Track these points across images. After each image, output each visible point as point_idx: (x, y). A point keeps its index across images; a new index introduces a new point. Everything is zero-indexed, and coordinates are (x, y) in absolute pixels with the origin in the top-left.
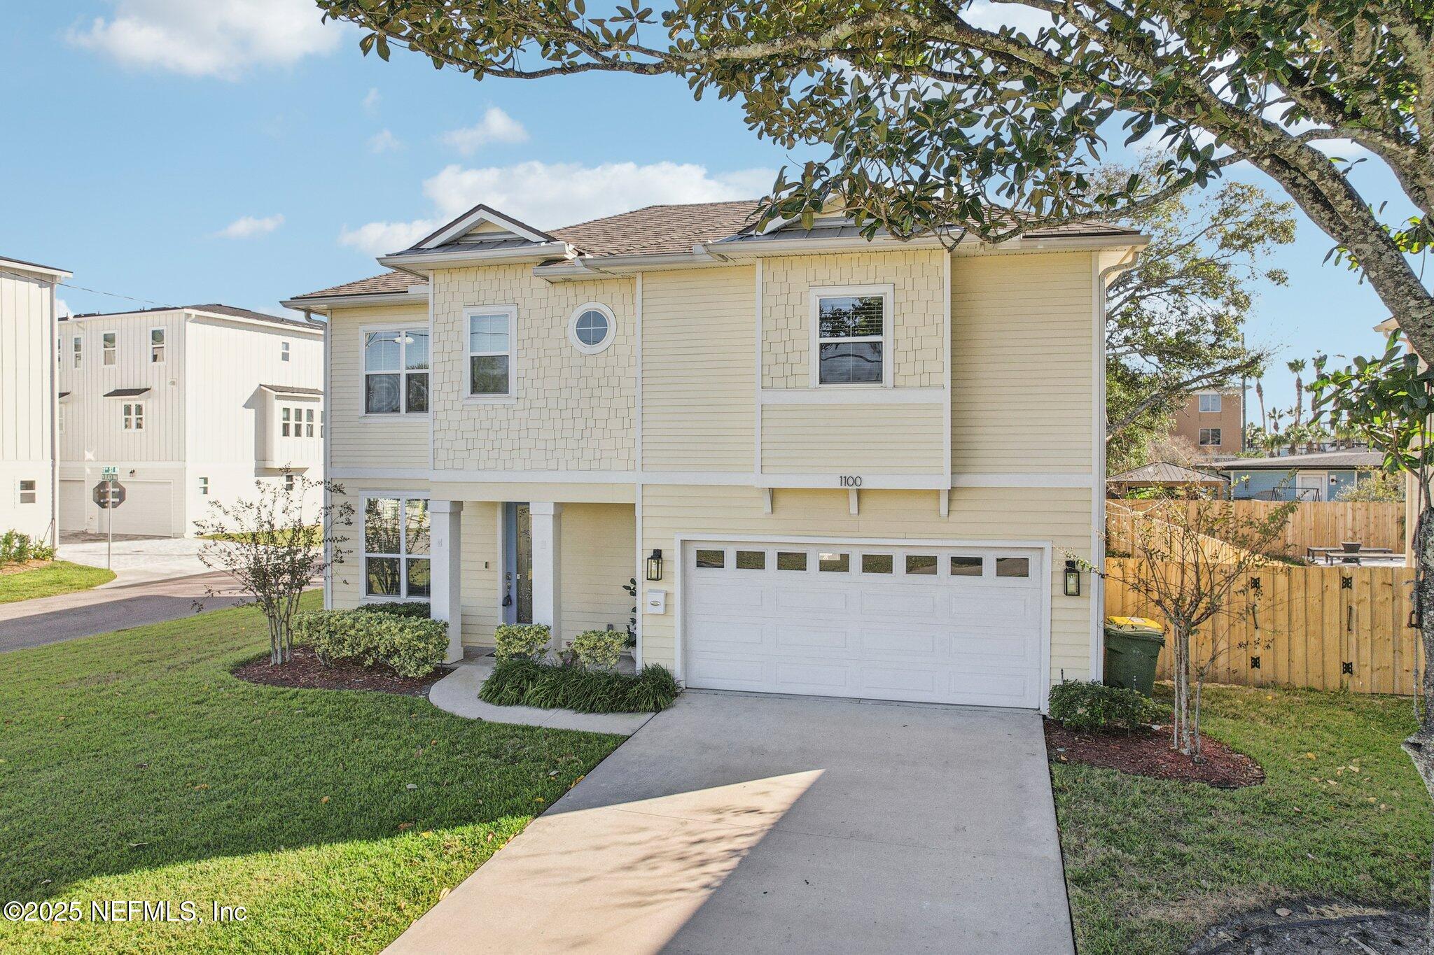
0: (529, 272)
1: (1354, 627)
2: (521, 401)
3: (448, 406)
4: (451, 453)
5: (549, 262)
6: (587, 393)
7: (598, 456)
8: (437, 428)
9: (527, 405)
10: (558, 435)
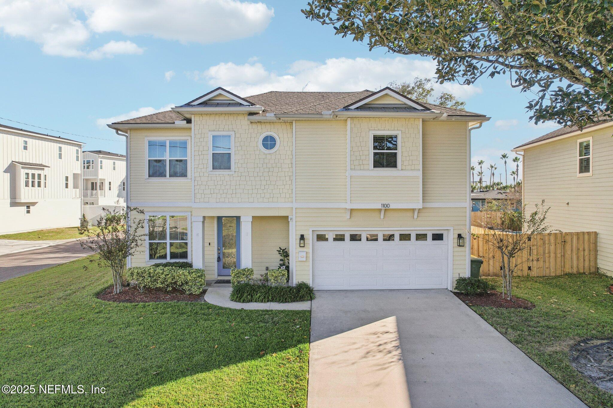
0: (241, 117)
1: (531, 254)
2: (236, 173)
3: (202, 174)
4: (203, 195)
5: (251, 114)
6: (268, 170)
7: (272, 196)
8: (196, 184)
9: (240, 175)
10: (254, 188)
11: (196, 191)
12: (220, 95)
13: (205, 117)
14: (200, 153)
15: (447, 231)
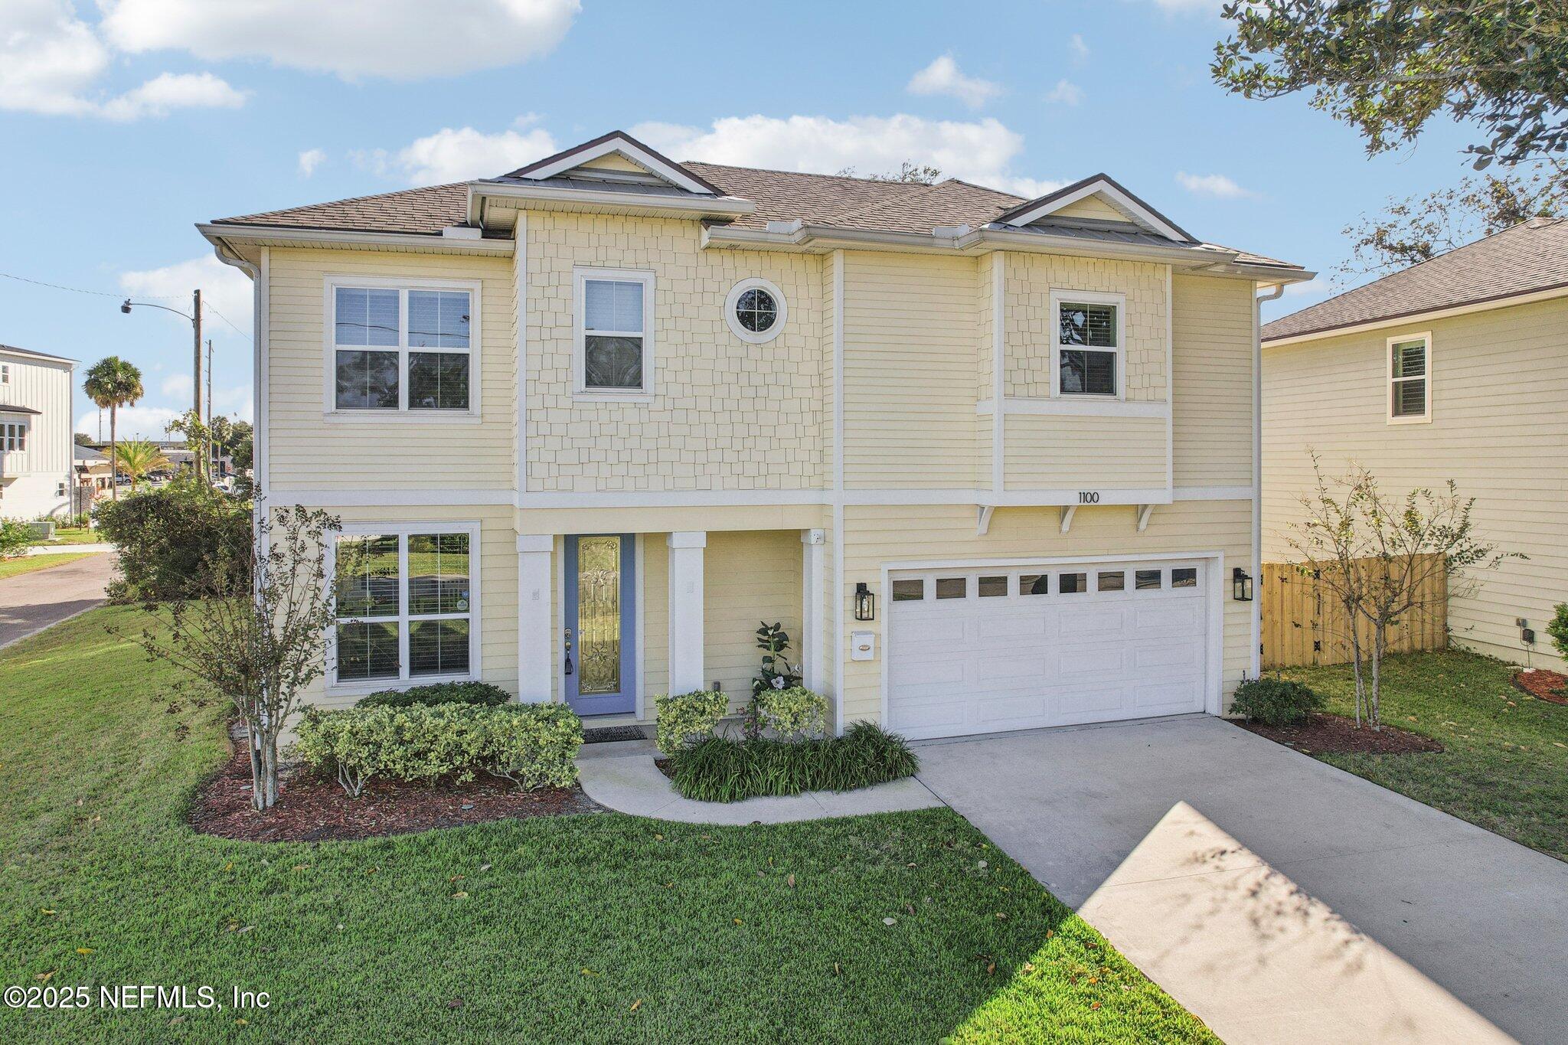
0: (672, 230)
1: (1321, 612)
2: (660, 399)
3: (550, 402)
4: (554, 467)
5: (709, 221)
6: (751, 392)
7: (763, 471)
8: (532, 432)
9: (669, 405)
10: (711, 445)
11: (533, 456)
12: (617, 154)
13: (562, 222)
14: (546, 335)
15: (1203, 562)
